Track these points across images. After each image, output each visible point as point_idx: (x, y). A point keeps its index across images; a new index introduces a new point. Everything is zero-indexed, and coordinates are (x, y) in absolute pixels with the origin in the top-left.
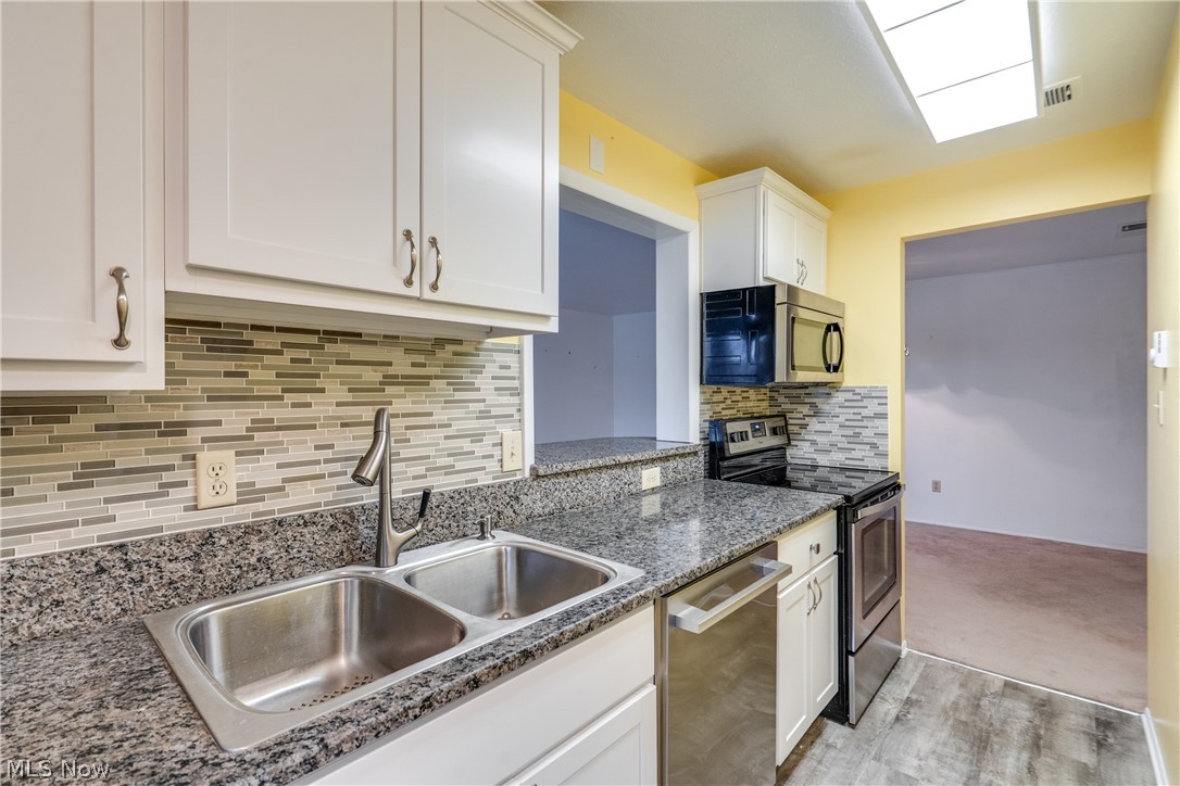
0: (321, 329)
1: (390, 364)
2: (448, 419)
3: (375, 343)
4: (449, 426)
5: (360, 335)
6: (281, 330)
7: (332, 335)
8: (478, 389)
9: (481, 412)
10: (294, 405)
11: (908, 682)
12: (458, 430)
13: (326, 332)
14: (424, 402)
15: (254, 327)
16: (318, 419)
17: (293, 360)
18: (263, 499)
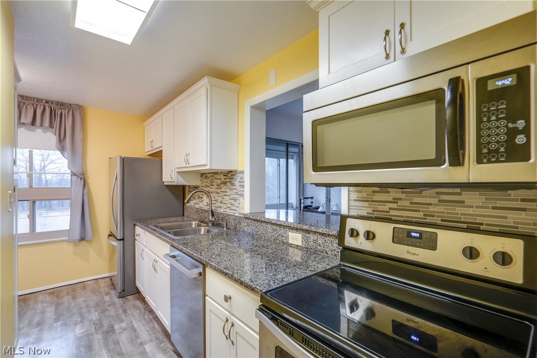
3: (219, 174)
6: (210, 173)
9: (236, 193)
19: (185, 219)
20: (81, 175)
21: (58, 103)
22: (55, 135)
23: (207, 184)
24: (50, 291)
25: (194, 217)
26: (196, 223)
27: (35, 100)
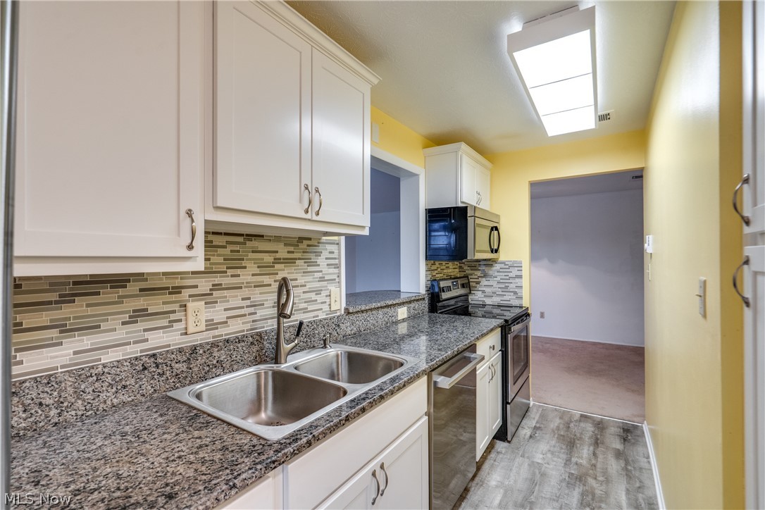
0: (245, 233)
1: (277, 252)
2: (305, 282)
3: (270, 241)
4: (305, 286)
5: (263, 236)
6: (226, 234)
7: (250, 237)
8: (319, 265)
9: (320, 278)
10: (232, 276)
11: (534, 419)
12: (309, 288)
13: (247, 235)
14: (293, 273)
16: (243, 283)
17: (232, 251)
18: (217, 328)
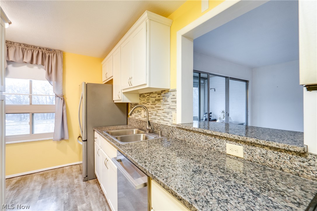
3: (154, 94)
5: (153, 92)
6: (147, 93)
13: (150, 93)
15: (145, 93)
19: (129, 127)
20: (61, 96)
21: (47, 49)
22: (45, 70)
23: (144, 101)
24: (42, 173)
25: (135, 126)
26: (136, 130)
27: (33, 46)
